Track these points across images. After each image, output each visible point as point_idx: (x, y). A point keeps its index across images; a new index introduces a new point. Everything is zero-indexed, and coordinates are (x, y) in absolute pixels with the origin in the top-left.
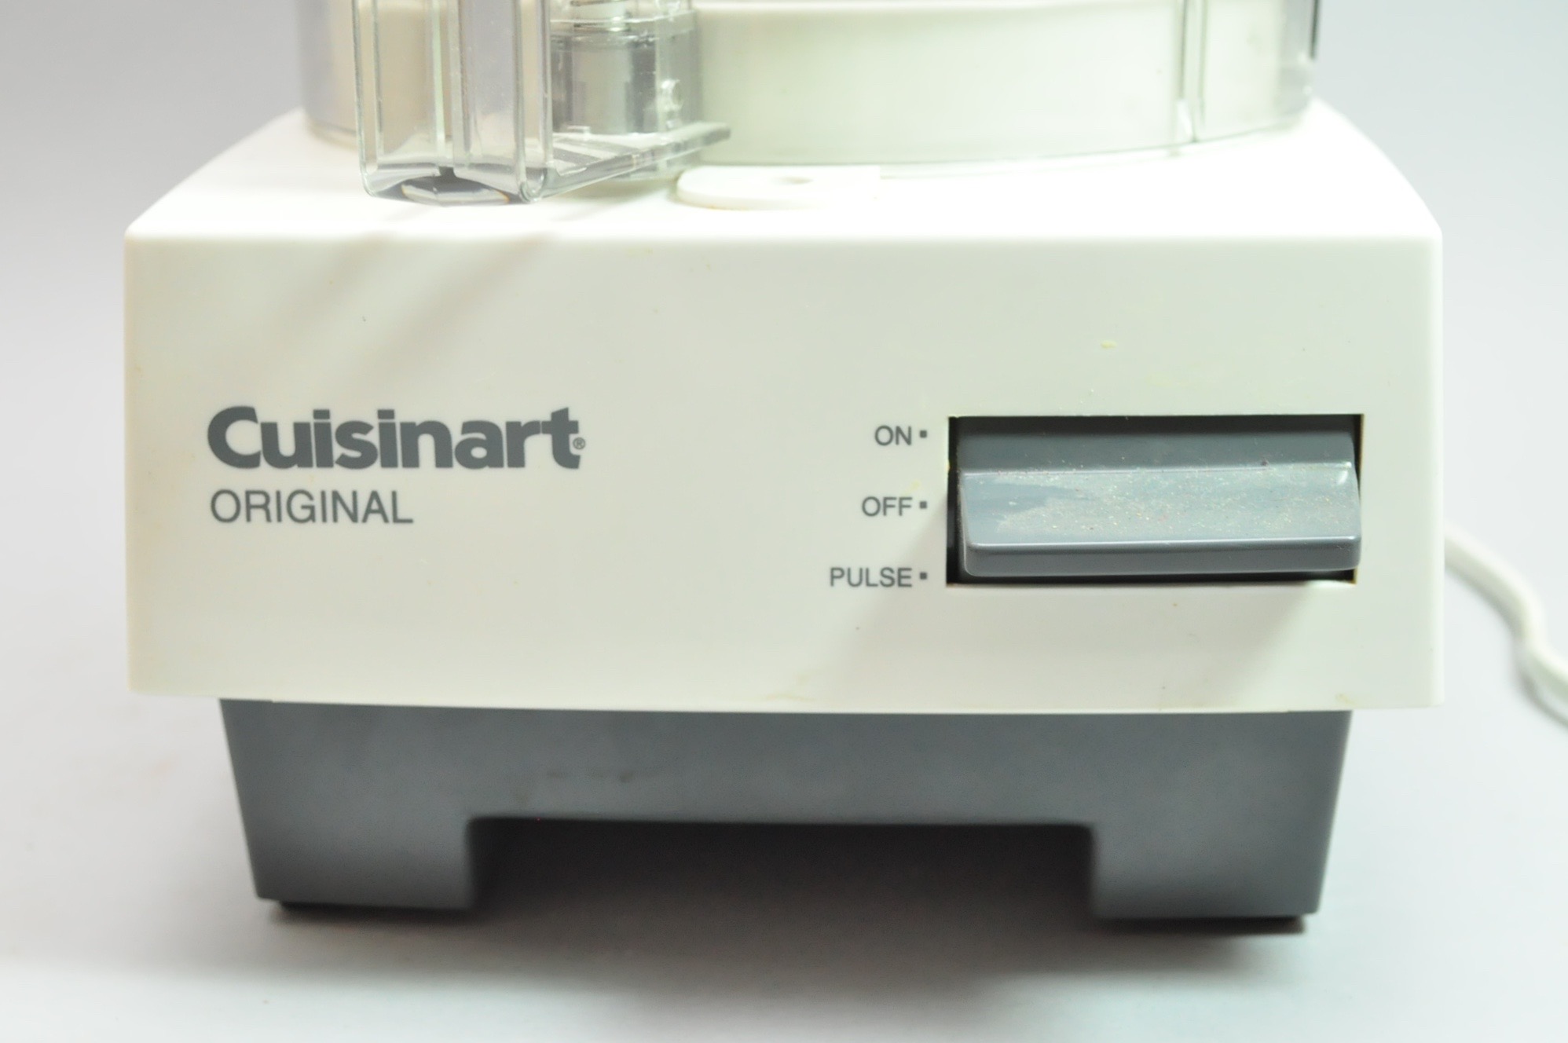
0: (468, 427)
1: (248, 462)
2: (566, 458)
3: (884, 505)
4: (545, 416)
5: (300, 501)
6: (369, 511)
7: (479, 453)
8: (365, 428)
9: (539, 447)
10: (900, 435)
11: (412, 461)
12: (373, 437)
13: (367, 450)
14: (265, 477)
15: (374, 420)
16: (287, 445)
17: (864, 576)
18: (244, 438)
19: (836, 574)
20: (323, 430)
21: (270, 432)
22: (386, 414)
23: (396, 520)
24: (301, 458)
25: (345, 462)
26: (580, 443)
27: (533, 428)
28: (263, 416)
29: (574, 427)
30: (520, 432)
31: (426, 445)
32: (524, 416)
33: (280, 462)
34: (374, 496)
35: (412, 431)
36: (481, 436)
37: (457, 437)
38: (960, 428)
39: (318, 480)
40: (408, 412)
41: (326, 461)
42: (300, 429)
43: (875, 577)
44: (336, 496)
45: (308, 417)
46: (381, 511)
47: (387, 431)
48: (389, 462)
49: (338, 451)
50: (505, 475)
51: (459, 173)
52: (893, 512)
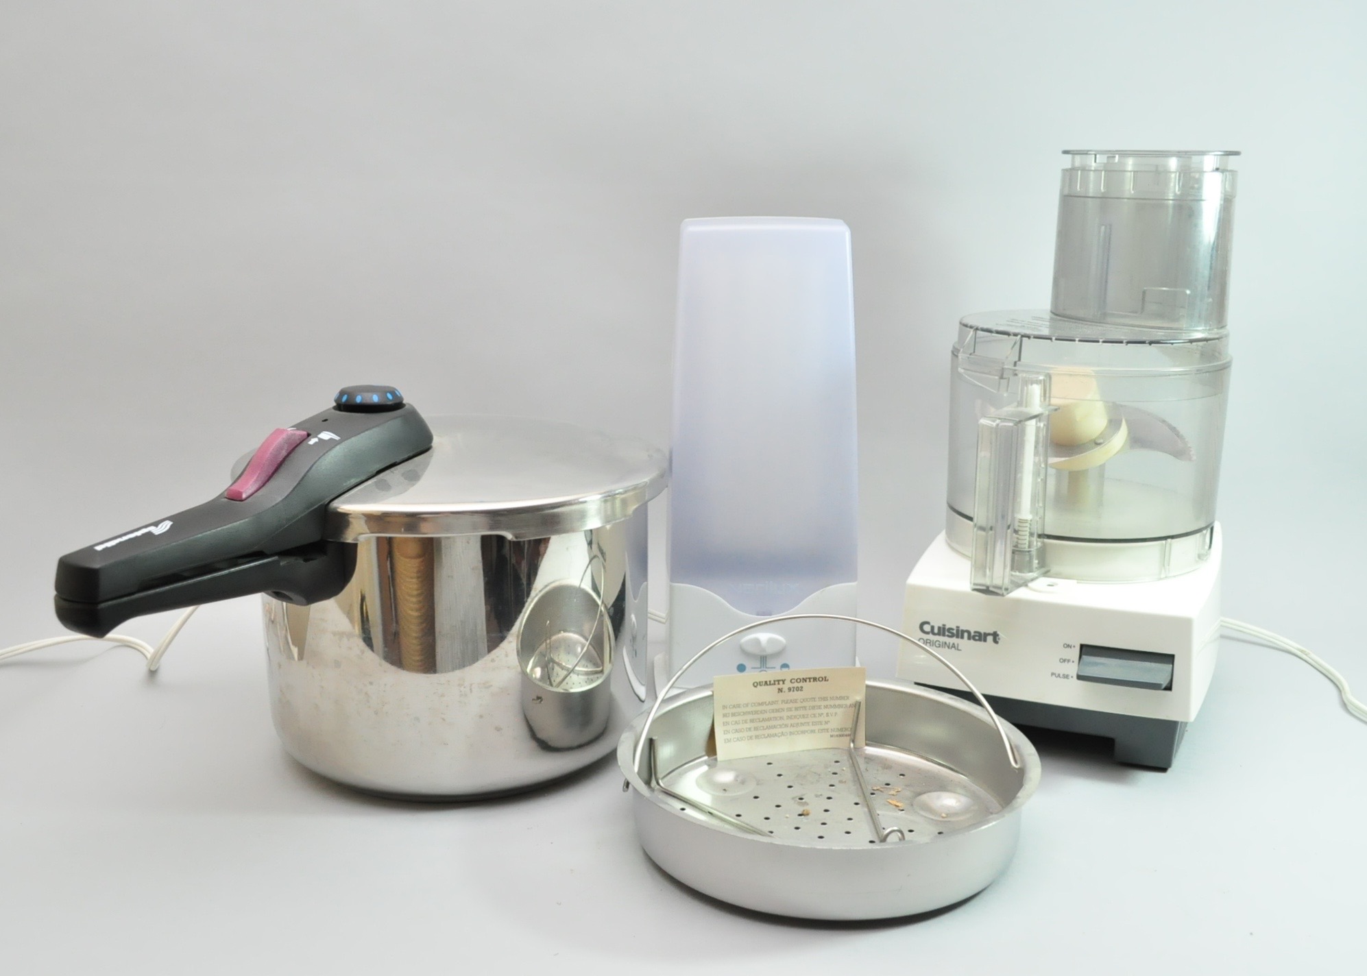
0: (975, 632)
1: (927, 633)
2: (996, 641)
3: (1064, 661)
4: (992, 632)
5: (937, 643)
6: (952, 647)
7: (977, 638)
8: (953, 629)
9: (990, 639)
10: (1069, 646)
11: (962, 637)
12: (955, 632)
13: (953, 633)
14: (931, 637)
15: (955, 628)
16: (936, 631)
17: (1059, 676)
18: (927, 628)
19: (1053, 674)
20: (944, 629)
21: (933, 628)
22: (958, 627)
23: (958, 650)
24: (939, 634)
25: (948, 636)
26: (999, 639)
27: (989, 634)
28: (932, 624)
29: (998, 635)
30: (986, 635)
31: (966, 635)
32: (987, 632)
33: (934, 634)
34: (954, 644)
35: (963, 632)
36: (977, 634)
37: (972, 634)
38: (1082, 646)
39: (942, 639)
40: (962, 627)
41: (944, 635)
42: (939, 628)
43: (1061, 676)
44: (945, 643)
45: (941, 625)
46: (954, 647)
47: (958, 631)
48: (957, 637)
49: (947, 633)
50: (982, 643)
51: (991, 589)
52: (1066, 663)
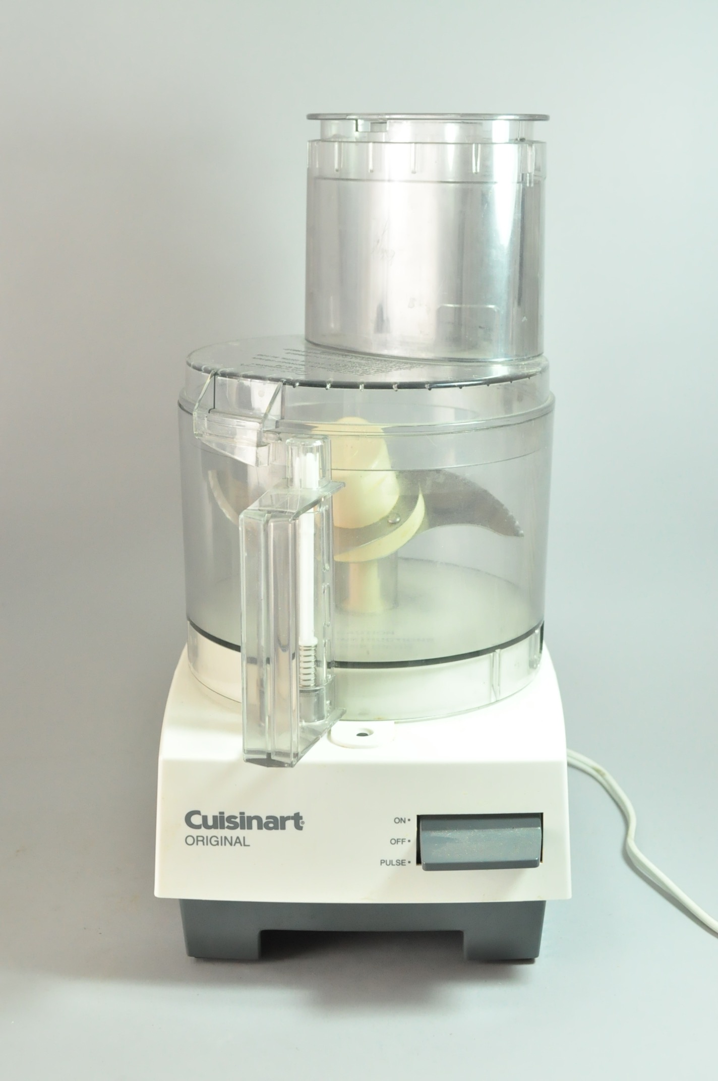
0: (268, 818)
1: (198, 827)
2: (298, 827)
3: (397, 841)
4: (292, 814)
5: (214, 839)
6: (236, 842)
7: (271, 825)
8: (235, 817)
9: (290, 824)
10: (402, 820)
11: (250, 827)
12: (238, 820)
13: (236, 823)
14: (203, 832)
15: (238, 815)
16: (210, 822)
17: (391, 862)
18: (197, 820)
19: (382, 862)
20: (222, 818)
21: (205, 818)
22: (242, 813)
23: (245, 845)
24: (215, 826)
25: (229, 828)
26: (303, 823)
27: (288, 818)
28: (203, 813)
29: (301, 818)
30: (284, 819)
31: (255, 823)
32: (285, 815)
33: (207, 827)
34: (238, 838)
35: (250, 819)
36: (272, 820)
37: (264, 821)
38: (420, 818)
39: (220, 833)
40: (249, 813)
41: (222, 827)
42: (215, 818)
43: (394, 863)
44: (226, 838)
45: (217, 814)
46: (240, 842)
47: (242, 818)
48: (243, 828)
49: (226, 824)
50: (279, 831)
51: (274, 757)
52: (400, 843)
